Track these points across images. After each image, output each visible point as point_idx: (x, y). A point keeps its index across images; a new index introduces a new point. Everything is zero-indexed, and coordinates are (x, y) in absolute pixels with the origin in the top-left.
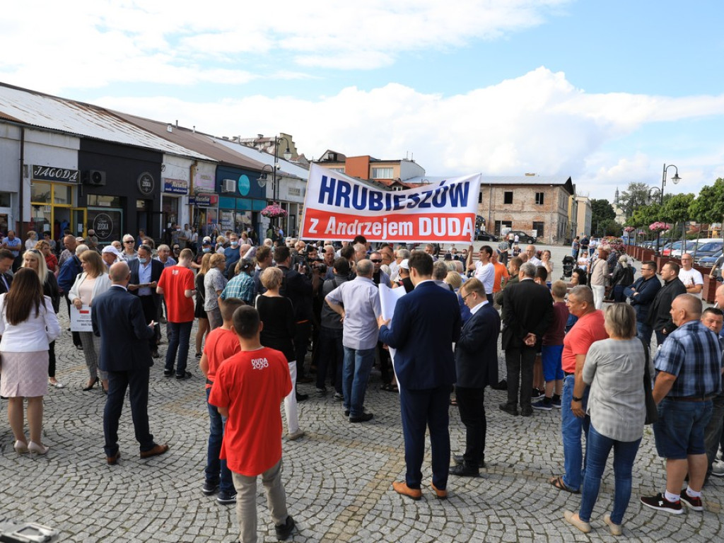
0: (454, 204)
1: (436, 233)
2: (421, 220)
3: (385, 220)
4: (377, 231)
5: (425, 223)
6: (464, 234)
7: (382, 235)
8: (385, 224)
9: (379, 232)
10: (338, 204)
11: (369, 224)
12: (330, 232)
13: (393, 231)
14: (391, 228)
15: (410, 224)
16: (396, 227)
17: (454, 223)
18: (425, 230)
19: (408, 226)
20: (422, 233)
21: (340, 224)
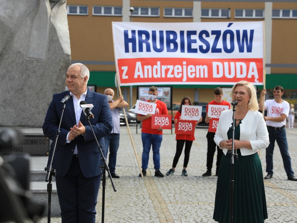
0: (241, 50)
1: (227, 76)
2: (215, 64)
3: (184, 63)
4: (178, 73)
5: (218, 66)
6: (250, 76)
7: (182, 77)
8: (185, 67)
9: (180, 76)
10: (141, 50)
11: (171, 67)
12: (139, 76)
13: (191, 73)
14: (189, 71)
15: (206, 67)
16: (194, 71)
17: (241, 67)
18: (218, 73)
19: (204, 69)
20: (215, 75)
21: (146, 67)
